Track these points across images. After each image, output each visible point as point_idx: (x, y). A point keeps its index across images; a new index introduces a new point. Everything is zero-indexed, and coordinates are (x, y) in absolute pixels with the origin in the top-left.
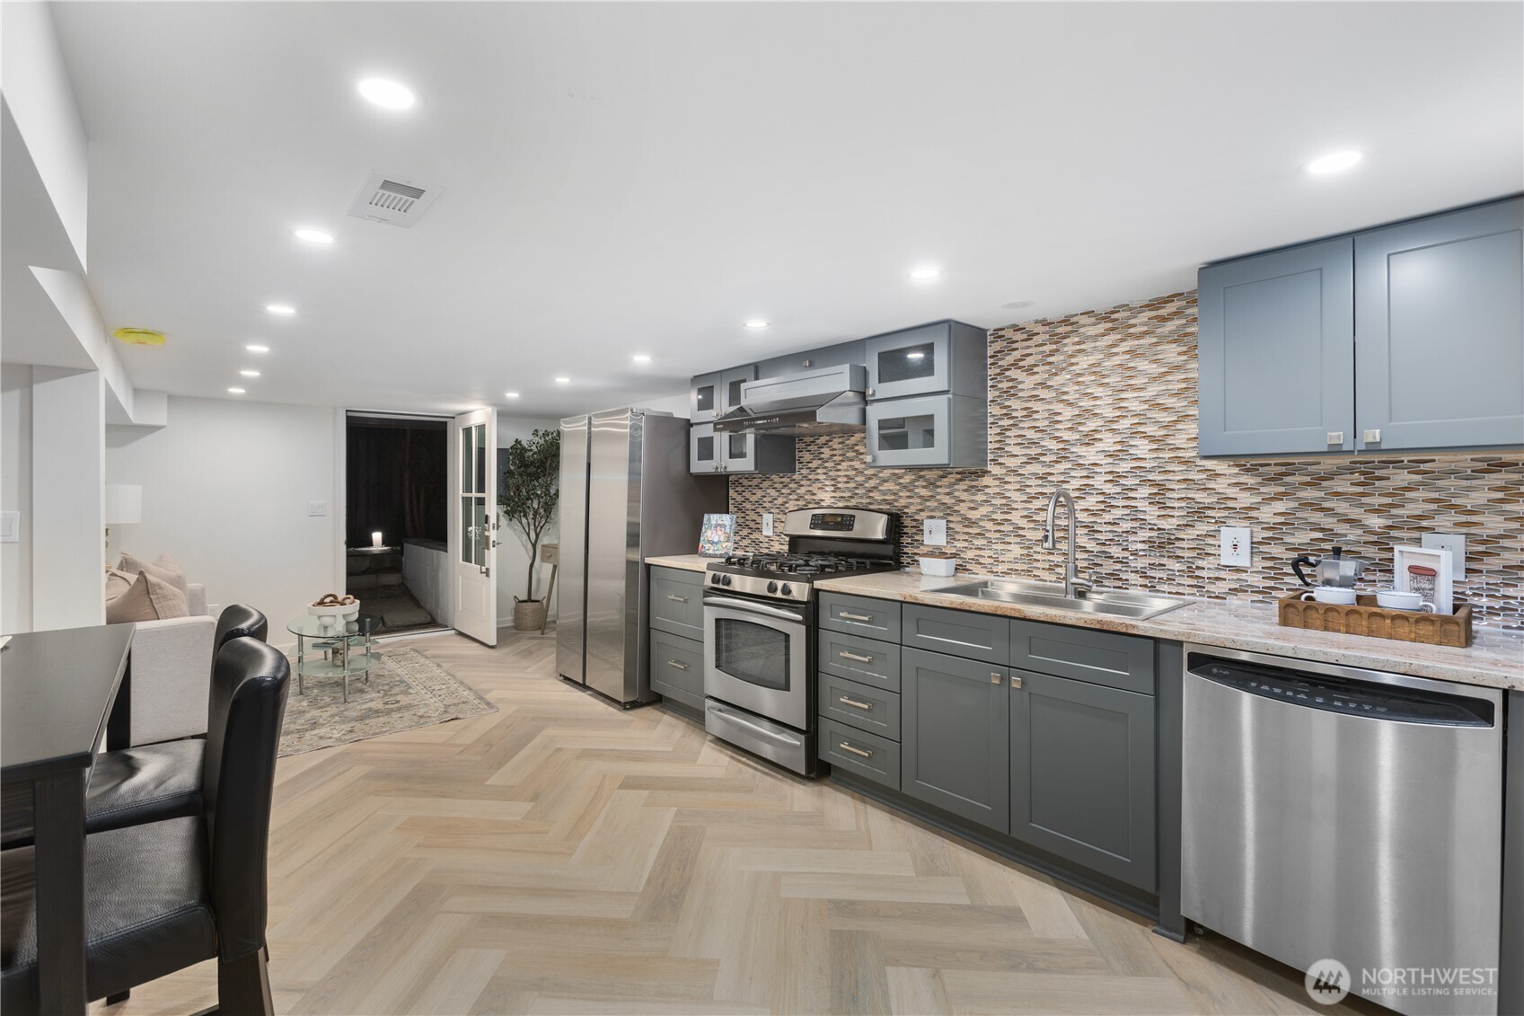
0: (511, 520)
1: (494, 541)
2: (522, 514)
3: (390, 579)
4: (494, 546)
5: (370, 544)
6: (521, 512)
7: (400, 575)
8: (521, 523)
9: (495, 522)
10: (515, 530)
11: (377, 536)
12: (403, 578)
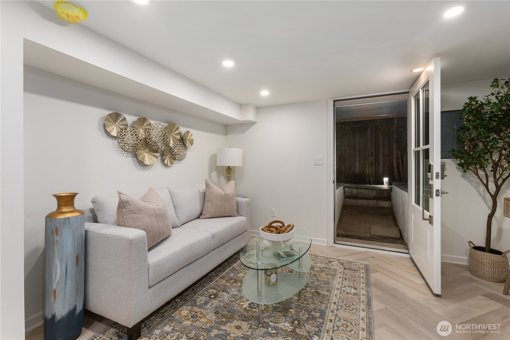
0: (465, 171)
1: (438, 191)
2: (478, 166)
3: (384, 204)
4: (437, 195)
5: (382, 183)
6: (476, 164)
7: (390, 202)
8: (477, 174)
9: (439, 171)
10: (470, 181)
11: (386, 180)
12: (392, 205)
